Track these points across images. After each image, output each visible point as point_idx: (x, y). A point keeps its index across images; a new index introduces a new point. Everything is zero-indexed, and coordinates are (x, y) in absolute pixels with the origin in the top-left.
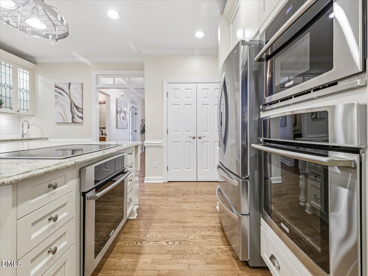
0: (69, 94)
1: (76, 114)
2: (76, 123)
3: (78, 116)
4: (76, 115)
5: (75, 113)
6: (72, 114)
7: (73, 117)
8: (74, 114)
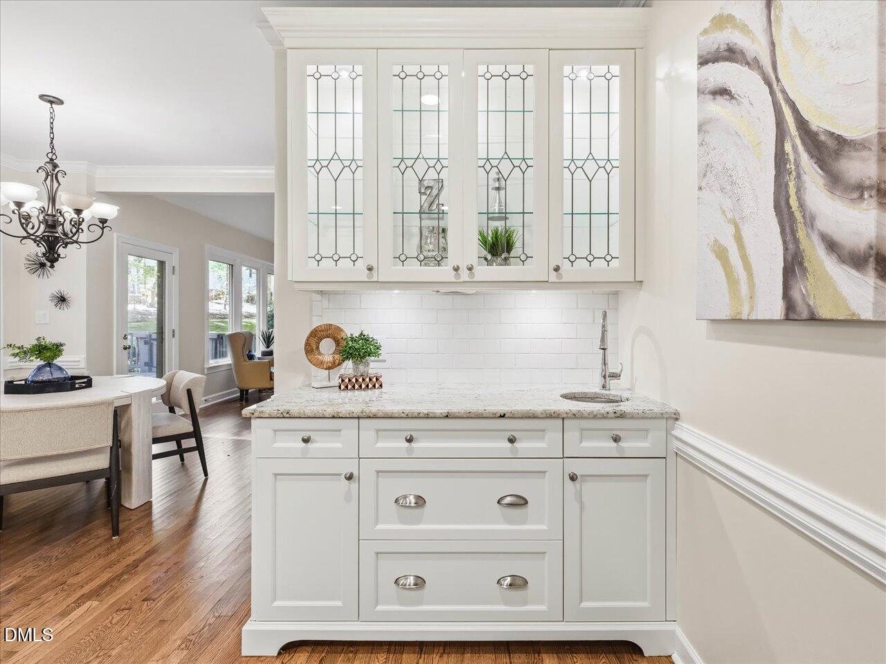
0: (766, 62)
1: (820, 224)
2: (813, 319)
3: (832, 246)
4: (816, 239)
5: (810, 221)
6: (783, 232)
7: (793, 266)
8: (801, 234)
